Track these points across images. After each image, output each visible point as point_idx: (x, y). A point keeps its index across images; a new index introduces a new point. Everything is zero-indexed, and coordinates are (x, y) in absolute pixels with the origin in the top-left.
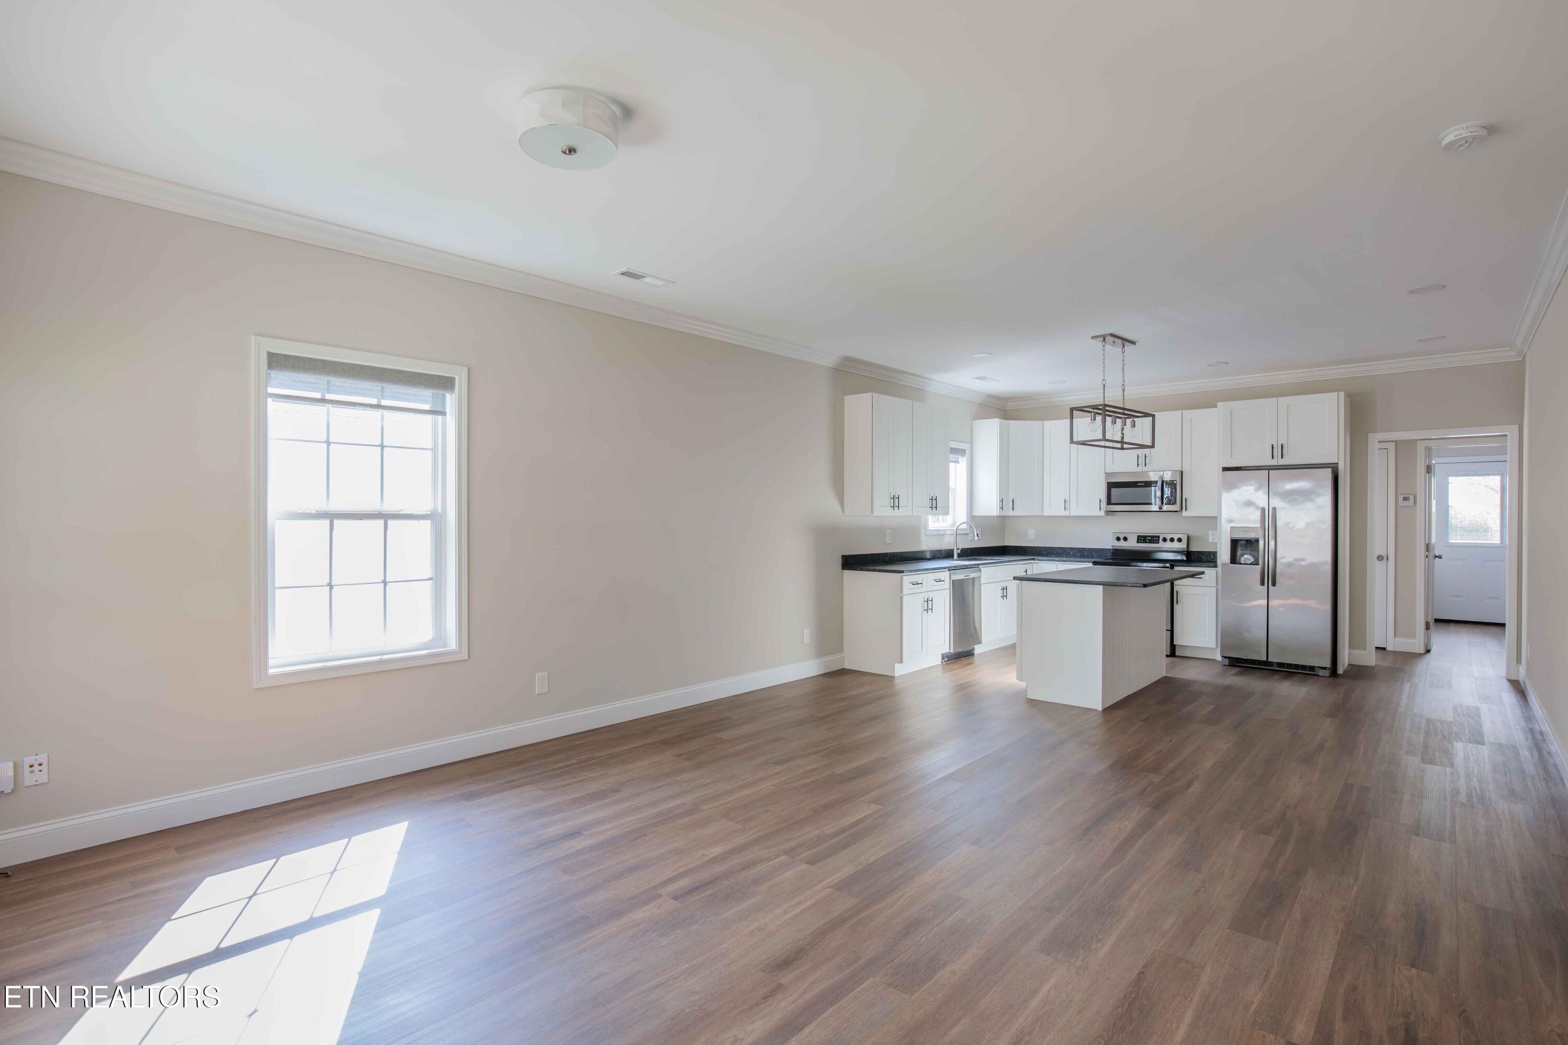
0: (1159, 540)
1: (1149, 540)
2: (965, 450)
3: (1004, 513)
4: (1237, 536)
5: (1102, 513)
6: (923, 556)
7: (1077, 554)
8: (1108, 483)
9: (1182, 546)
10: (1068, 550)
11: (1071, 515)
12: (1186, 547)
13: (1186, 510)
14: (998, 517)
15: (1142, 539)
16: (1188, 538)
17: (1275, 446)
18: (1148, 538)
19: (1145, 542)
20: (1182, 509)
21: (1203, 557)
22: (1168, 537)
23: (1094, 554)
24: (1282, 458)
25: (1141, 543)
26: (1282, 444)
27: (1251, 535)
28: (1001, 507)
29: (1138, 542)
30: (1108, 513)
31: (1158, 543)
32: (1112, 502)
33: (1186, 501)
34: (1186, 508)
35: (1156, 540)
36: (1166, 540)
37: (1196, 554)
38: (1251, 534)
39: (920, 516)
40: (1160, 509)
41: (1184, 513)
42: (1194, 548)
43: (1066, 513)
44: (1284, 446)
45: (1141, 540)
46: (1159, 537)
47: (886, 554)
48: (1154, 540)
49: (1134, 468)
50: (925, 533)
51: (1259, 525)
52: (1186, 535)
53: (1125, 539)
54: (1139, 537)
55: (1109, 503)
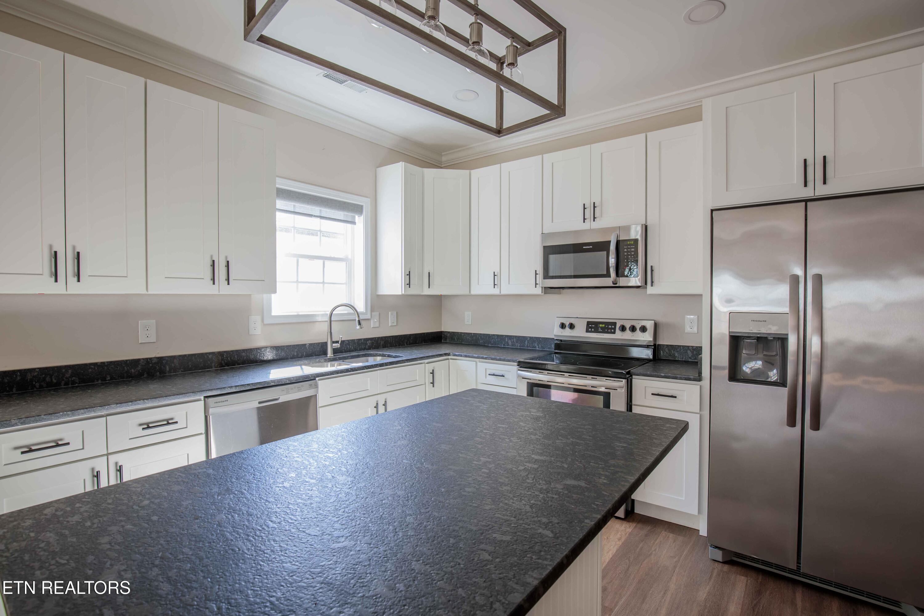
0: (615, 329)
1: (602, 328)
2: (362, 206)
3: (413, 291)
4: (741, 329)
5: (538, 291)
6: (252, 357)
7: (516, 344)
8: (544, 247)
9: (647, 337)
10: (506, 339)
11: (503, 292)
12: (651, 339)
13: (652, 286)
14: (402, 296)
15: (592, 326)
16: (656, 325)
17: (810, 162)
18: (600, 325)
19: (596, 331)
20: (646, 283)
21: (676, 355)
22: (628, 325)
23: (536, 345)
24: (825, 183)
25: (591, 332)
26: (825, 157)
27: (772, 329)
28: (408, 282)
29: (587, 331)
30: (548, 290)
31: (614, 333)
32: (551, 274)
33: (652, 271)
34: (652, 282)
35: (612, 329)
36: (626, 329)
37: (667, 350)
38: (770, 326)
39: (250, 295)
40: (613, 284)
41: (650, 290)
42: (664, 340)
43: (496, 291)
44: (827, 160)
45: (591, 328)
46: (615, 324)
47: (135, 362)
48: (608, 328)
49: (579, 225)
50: (263, 321)
51: (786, 309)
52: (653, 322)
53: (572, 326)
54: (589, 323)
55: (546, 276)
